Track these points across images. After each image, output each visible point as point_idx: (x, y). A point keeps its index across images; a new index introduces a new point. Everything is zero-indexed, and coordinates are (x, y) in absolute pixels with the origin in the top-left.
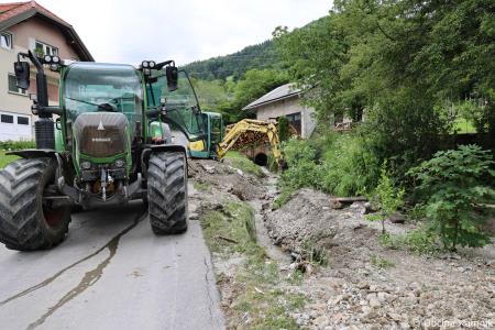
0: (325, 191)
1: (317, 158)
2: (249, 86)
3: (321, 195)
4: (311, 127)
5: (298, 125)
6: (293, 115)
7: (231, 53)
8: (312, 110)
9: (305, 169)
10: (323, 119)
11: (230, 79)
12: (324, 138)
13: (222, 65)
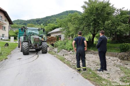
0: (66, 50)
1: (65, 44)
2: (48, 28)
3: (65, 50)
4: (63, 38)
5: (61, 38)
6: (59, 36)
7: (42, 18)
8: (64, 35)
9: (63, 46)
10: (66, 37)
11: (42, 24)
12: (66, 41)
13: (40, 20)
